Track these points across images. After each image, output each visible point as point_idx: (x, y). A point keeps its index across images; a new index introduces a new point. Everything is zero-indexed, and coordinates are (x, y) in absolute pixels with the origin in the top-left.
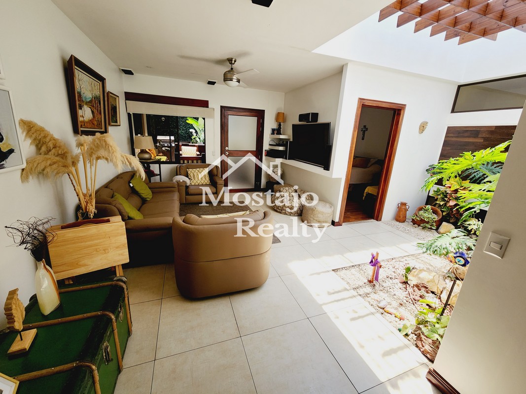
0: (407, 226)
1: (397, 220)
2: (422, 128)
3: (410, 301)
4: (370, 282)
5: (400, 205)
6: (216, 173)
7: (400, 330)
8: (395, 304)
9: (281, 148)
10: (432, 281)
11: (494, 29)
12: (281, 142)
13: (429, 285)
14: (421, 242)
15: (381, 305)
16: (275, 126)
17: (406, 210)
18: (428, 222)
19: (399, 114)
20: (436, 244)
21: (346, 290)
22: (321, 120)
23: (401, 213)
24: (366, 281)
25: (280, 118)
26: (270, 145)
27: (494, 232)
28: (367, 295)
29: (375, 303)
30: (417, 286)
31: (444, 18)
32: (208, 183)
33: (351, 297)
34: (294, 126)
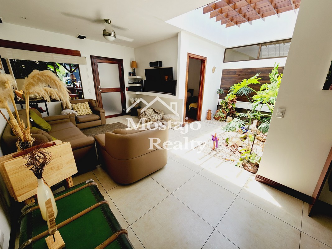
0: (213, 121)
1: (208, 119)
2: (214, 70)
3: (233, 153)
4: (213, 149)
5: (208, 111)
6: (95, 105)
7: (236, 166)
8: (228, 156)
9: (138, 85)
10: (238, 142)
11: (240, 21)
12: (137, 81)
13: (237, 144)
14: (223, 127)
15: (224, 158)
16: (131, 70)
17: (211, 113)
18: (222, 118)
19: (204, 63)
20: (230, 126)
21: (205, 155)
22: (165, 66)
23: (209, 115)
24: (211, 149)
25: (134, 65)
26: (129, 83)
27: (279, 108)
28: (215, 155)
29: (220, 158)
30: (233, 145)
31: (224, 12)
32: (91, 113)
33: (210, 158)
34: (146, 70)
